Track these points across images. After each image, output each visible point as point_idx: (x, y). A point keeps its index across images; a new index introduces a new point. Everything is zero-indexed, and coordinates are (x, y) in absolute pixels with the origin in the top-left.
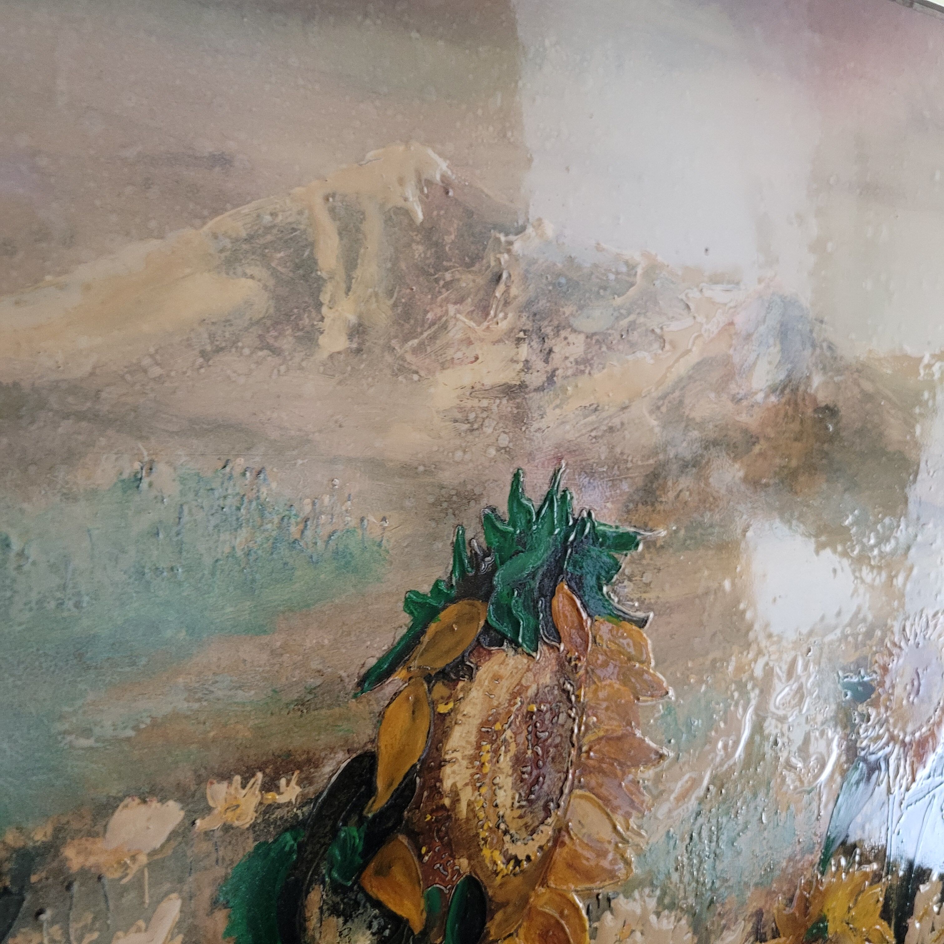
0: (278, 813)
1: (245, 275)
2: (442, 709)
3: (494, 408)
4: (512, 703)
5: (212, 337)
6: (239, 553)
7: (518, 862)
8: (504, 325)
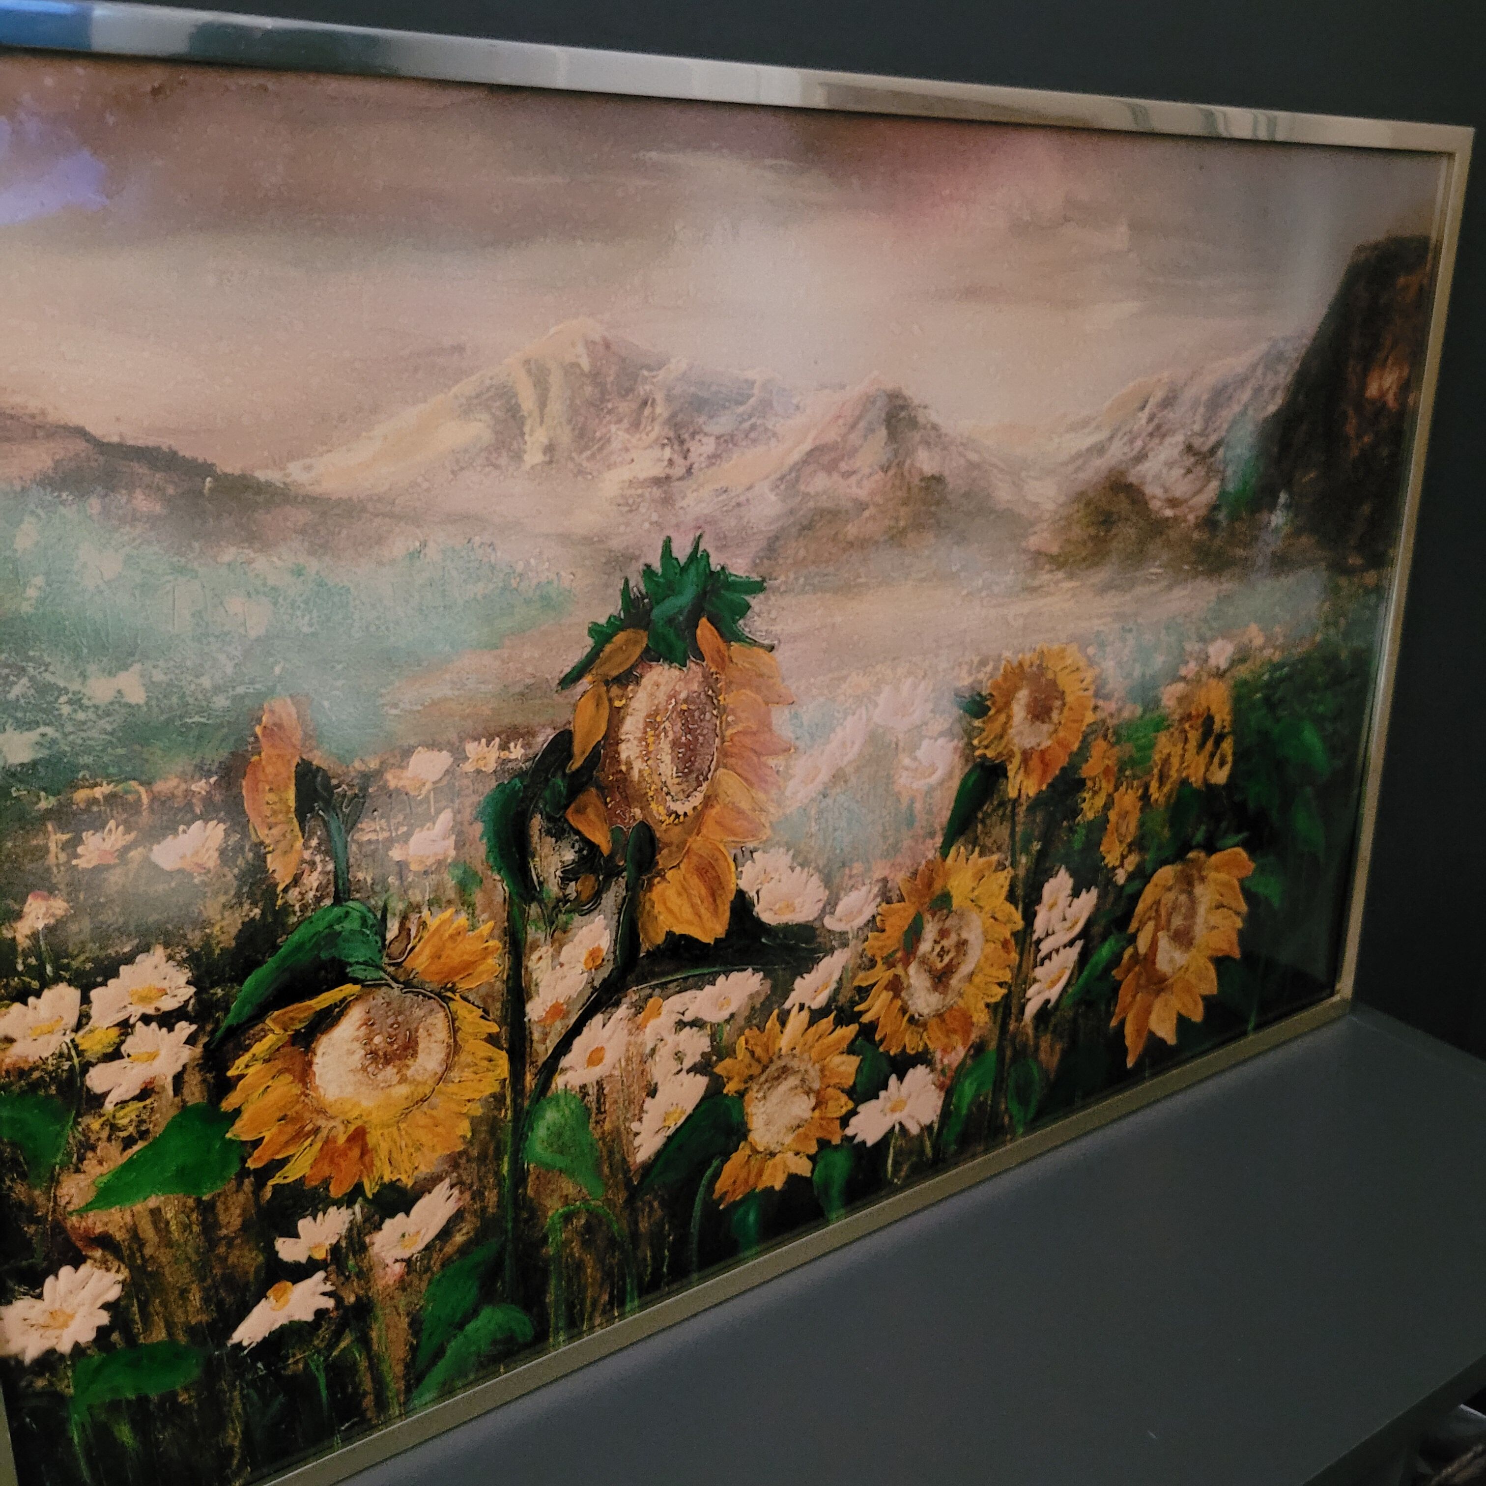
0: (510, 765)
1: (476, 420)
2: (617, 704)
3: (647, 495)
4: (668, 702)
5: (457, 461)
6: (479, 597)
7: (678, 816)
8: (653, 435)
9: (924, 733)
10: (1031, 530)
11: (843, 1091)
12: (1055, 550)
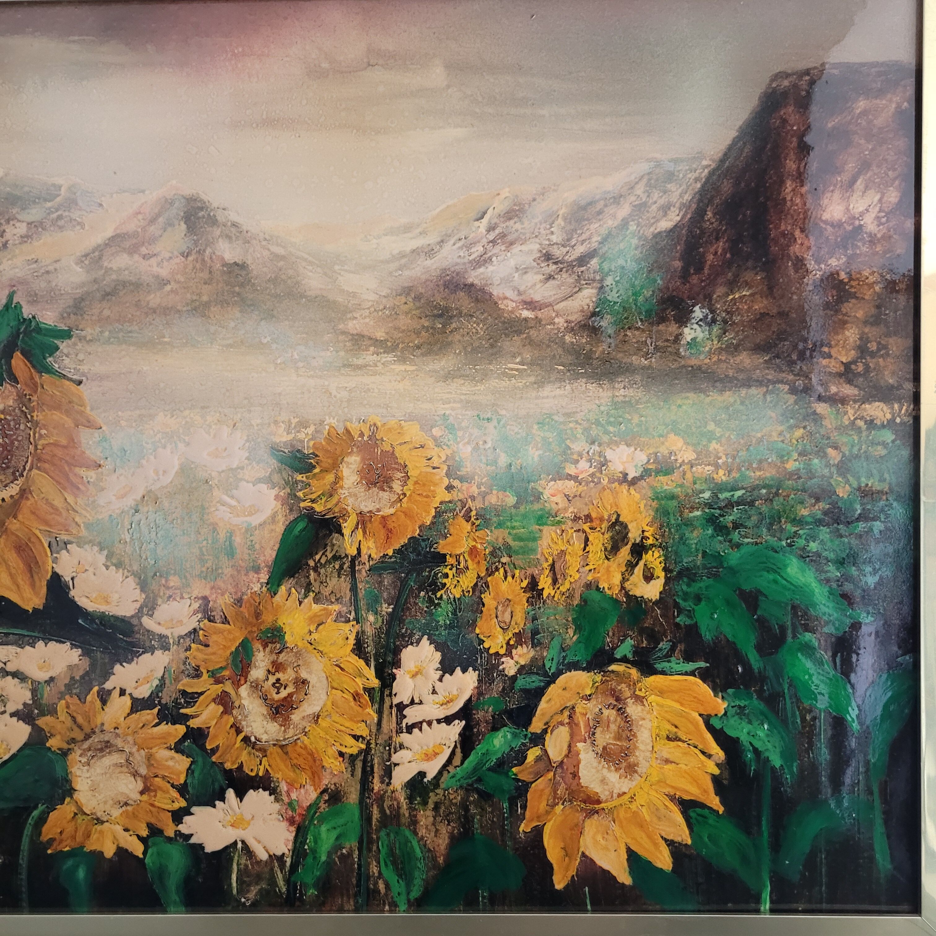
9: (240, 476)
10: (349, 316)
11: (173, 786)
12: (380, 335)
